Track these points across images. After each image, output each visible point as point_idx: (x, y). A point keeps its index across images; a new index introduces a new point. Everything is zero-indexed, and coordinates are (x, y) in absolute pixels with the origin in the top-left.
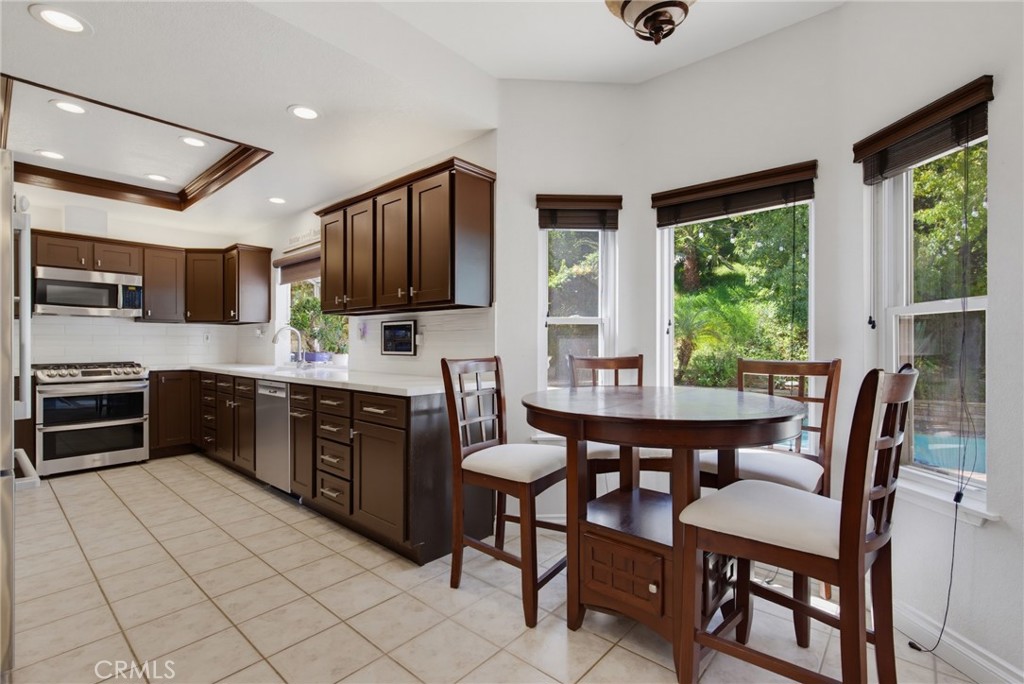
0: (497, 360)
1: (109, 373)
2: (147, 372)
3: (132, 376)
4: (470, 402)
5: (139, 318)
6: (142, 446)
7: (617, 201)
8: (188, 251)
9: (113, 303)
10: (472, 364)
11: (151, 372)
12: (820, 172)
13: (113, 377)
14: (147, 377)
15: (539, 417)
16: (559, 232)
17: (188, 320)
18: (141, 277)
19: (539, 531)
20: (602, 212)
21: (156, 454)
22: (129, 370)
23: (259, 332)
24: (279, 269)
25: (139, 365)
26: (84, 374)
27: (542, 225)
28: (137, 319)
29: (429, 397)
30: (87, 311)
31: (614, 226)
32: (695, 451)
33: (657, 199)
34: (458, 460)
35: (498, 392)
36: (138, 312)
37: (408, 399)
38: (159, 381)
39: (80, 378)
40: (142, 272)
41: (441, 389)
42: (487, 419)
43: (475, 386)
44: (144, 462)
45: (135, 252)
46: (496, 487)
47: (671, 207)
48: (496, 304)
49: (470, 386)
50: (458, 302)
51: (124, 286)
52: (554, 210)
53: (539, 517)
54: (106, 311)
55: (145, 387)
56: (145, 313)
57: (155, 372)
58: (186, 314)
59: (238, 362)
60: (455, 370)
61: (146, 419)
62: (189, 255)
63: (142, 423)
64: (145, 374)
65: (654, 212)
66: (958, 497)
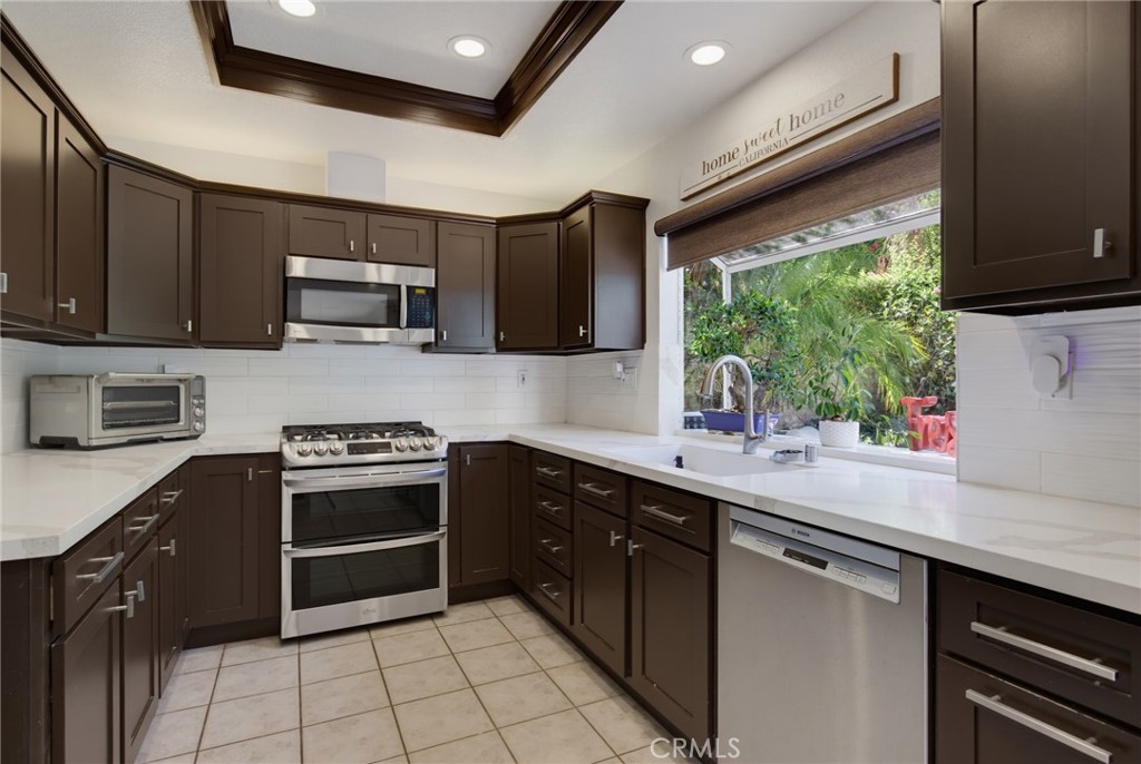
1: (387, 447)
2: (445, 446)
3: (422, 454)
5: (429, 344)
6: (436, 585)
8: (503, 223)
9: (393, 321)
11: (451, 445)
13: (395, 455)
14: (444, 455)
17: (502, 348)
18: (434, 270)
21: (458, 597)
22: (417, 441)
23: (619, 367)
24: (665, 239)
25: (431, 433)
26: (353, 449)
28: (426, 347)
30: (360, 334)
36: (428, 335)
38: (461, 462)
39: (346, 458)
40: (434, 264)
44: (440, 614)
45: (424, 226)
51: (408, 288)
54: (382, 334)
55: (442, 474)
56: (438, 336)
57: (455, 444)
58: (497, 337)
59: (567, 421)
61: (443, 534)
62: (502, 229)
63: (437, 542)
64: (441, 450)
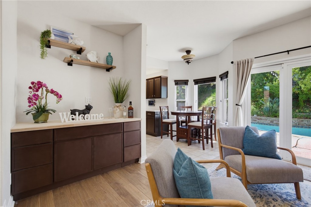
0: (168, 107)
4: (164, 113)
7: (188, 81)
10: (164, 107)
12: (216, 78)
15: (173, 113)
16: (179, 86)
19: (173, 132)
20: (186, 82)
27: (175, 85)
29: (157, 112)
31: (187, 85)
32: (191, 116)
33: (194, 80)
34: (162, 120)
35: (168, 111)
37: (155, 112)
41: (160, 111)
42: (166, 115)
43: (165, 110)
46: (168, 124)
47: (196, 82)
48: (168, 98)
49: (164, 111)
50: (162, 97)
52: (177, 82)
53: (173, 130)
60: (161, 108)
65: (194, 82)
66: (226, 124)
